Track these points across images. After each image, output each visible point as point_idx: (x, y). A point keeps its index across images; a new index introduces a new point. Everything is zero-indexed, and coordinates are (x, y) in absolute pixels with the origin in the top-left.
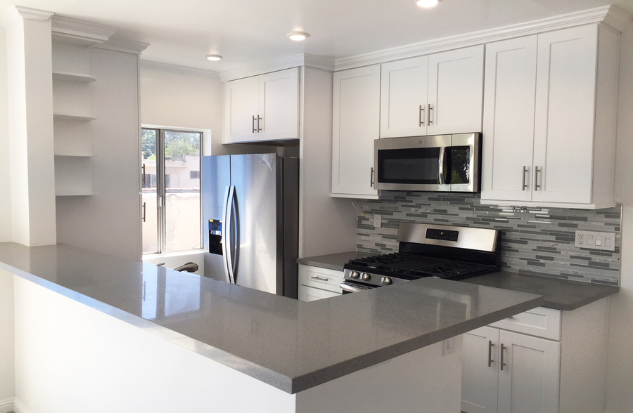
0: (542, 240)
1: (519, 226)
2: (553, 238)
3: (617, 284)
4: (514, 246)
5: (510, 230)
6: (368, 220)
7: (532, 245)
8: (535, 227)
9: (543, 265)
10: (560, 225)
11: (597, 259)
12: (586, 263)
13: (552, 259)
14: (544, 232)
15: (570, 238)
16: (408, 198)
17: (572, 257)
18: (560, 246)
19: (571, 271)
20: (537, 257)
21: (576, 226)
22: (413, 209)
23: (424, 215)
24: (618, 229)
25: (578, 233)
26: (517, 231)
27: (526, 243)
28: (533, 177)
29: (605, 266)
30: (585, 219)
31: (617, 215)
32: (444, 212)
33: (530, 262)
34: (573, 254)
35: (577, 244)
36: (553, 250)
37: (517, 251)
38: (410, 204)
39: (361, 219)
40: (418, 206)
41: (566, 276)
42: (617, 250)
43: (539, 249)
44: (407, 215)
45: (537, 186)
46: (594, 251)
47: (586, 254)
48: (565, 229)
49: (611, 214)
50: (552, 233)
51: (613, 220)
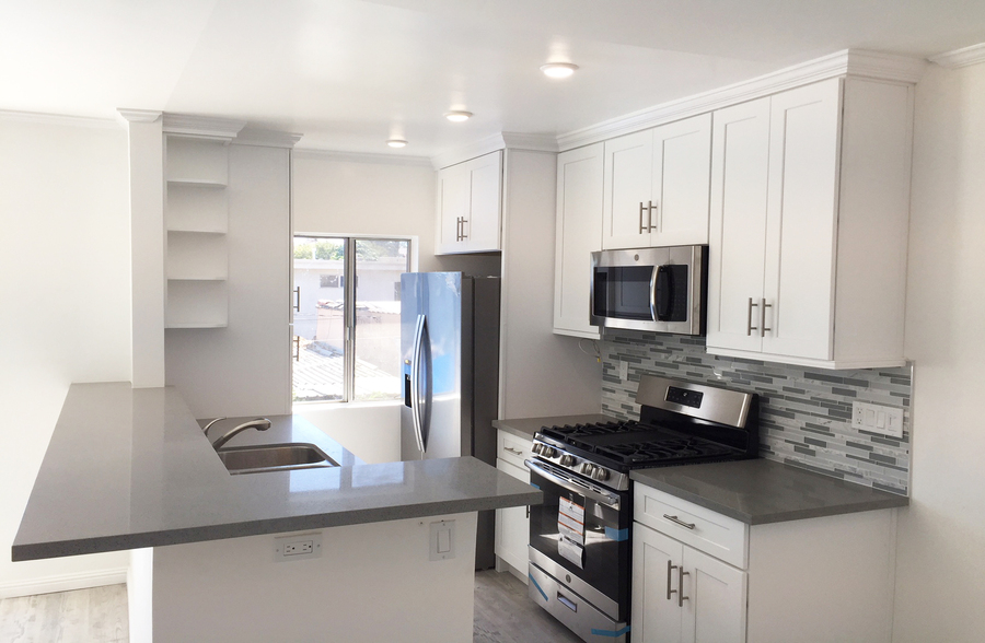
0: (813, 414)
1: (785, 389)
2: (825, 411)
3: (905, 492)
4: (779, 420)
5: (774, 395)
6: (614, 368)
7: (800, 420)
8: (802, 392)
9: (813, 453)
10: (835, 391)
11: (881, 449)
12: (865, 454)
13: (823, 444)
14: (814, 401)
15: (842, 413)
17: (848, 443)
18: (834, 425)
19: (847, 465)
20: (806, 440)
21: (853, 394)
22: (663, 355)
24: (906, 403)
25: (856, 405)
26: (781, 397)
27: (792, 417)
29: (889, 462)
30: (865, 384)
31: (906, 380)
33: (799, 448)
34: (851, 439)
35: (854, 424)
37: (782, 429)
38: (659, 347)
39: (607, 366)
40: (669, 351)
41: (841, 473)
42: (906, 437)
43: (810, 427)
44: (657, 364)
45: (764, 329)
46: (878, 438)
47: (865, 440)
48: (840, 398)
49: (898, 378)
50: (824, 403)
51: (900, 388)
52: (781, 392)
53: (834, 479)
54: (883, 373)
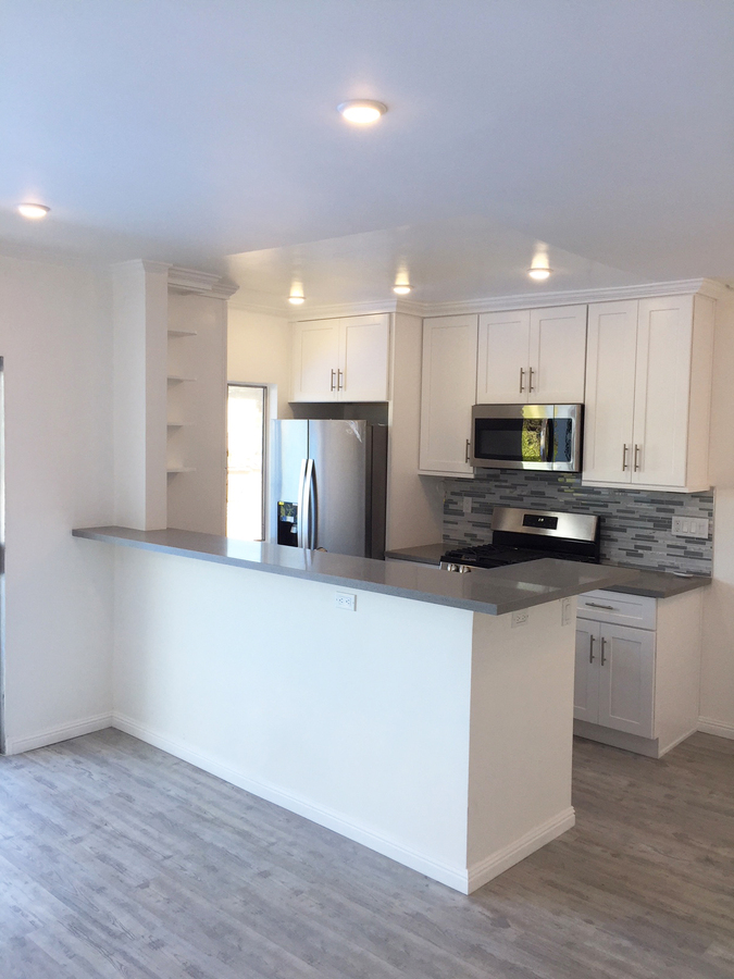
0: (641, 528)
1: (618, 511)
2: (651, 525)
3: (709, 575)
4: (615, 534)
5: (610, 516)
6: (456, 503)
7: (631, 533)
8: (633, 512)
9: (641, 556)
10: (659, 510)
11: (692, 548)
12: (681, 552)
13: (650, 549)
14: (642, 518)
15: (665, 525)
16: (502, 477)
17: (668, 546)
18: (658, 534)
19: (668, 561)
20: (636, 547)
21: (672, 511)
22: (508, 491)
23: (520, 498)
24: (711, 515)
25: (674, 518)
26: (616, 517)
27: (625, 531)
28: (633, 457)
29: (698, 556)
30: (681, 504)
31: (711, 499)
32: (542, 494)
33: (630, 553)
34: (670, 543)
35: (674, 532)
36: (650, 538)
37: (617, 541)
38: (504, 484)
39: (448, 502)
40: (514, 487)
41: (662, 567)
42: (710, 538)
43: (638, 537)
44: (501, 498)
45: (636, 467)
46: (690, 540)
47: (681, 543)
48: (662, 515)
49: (705, 498)
50: (651, 519)
51: (707, 505)
52: (615, 513)
53: (659, 572)
54: (694, 495)
